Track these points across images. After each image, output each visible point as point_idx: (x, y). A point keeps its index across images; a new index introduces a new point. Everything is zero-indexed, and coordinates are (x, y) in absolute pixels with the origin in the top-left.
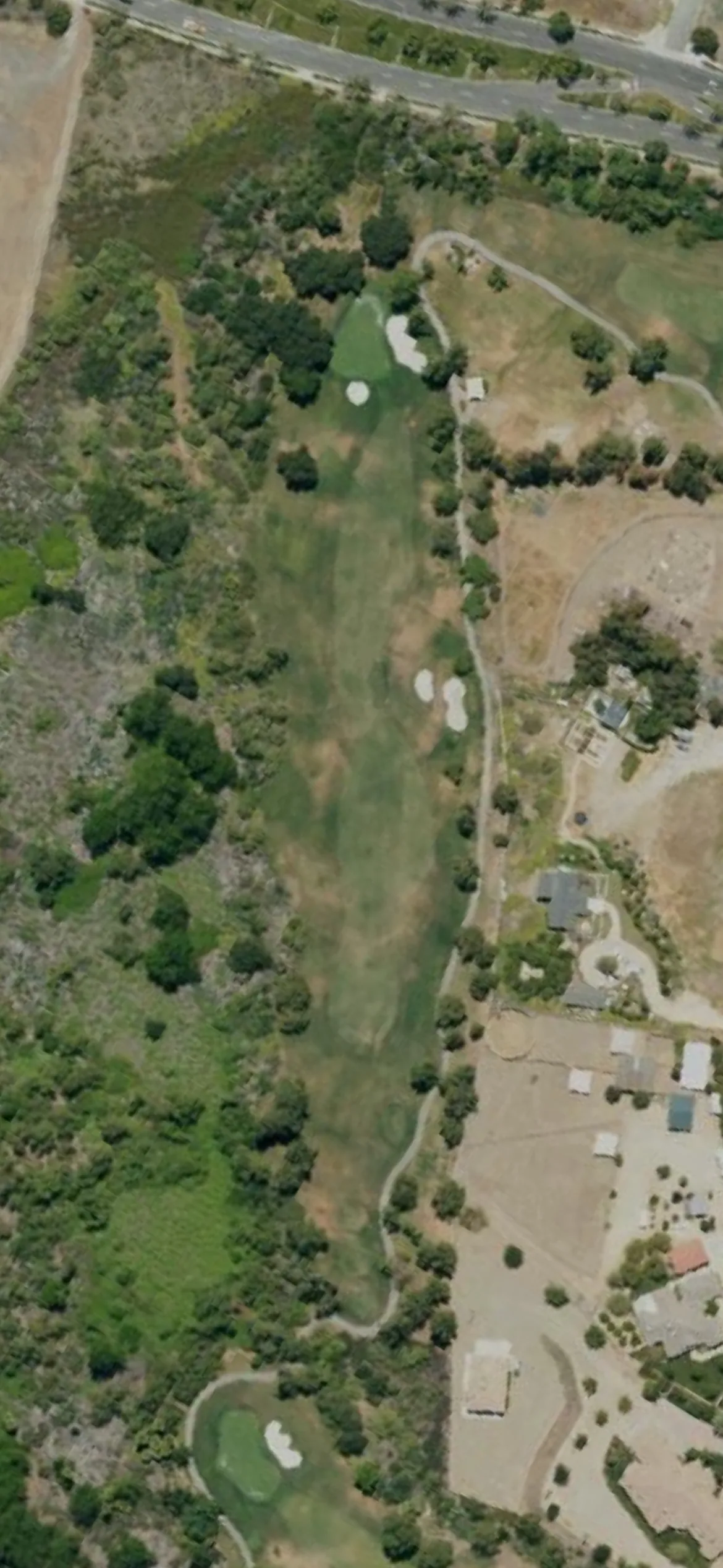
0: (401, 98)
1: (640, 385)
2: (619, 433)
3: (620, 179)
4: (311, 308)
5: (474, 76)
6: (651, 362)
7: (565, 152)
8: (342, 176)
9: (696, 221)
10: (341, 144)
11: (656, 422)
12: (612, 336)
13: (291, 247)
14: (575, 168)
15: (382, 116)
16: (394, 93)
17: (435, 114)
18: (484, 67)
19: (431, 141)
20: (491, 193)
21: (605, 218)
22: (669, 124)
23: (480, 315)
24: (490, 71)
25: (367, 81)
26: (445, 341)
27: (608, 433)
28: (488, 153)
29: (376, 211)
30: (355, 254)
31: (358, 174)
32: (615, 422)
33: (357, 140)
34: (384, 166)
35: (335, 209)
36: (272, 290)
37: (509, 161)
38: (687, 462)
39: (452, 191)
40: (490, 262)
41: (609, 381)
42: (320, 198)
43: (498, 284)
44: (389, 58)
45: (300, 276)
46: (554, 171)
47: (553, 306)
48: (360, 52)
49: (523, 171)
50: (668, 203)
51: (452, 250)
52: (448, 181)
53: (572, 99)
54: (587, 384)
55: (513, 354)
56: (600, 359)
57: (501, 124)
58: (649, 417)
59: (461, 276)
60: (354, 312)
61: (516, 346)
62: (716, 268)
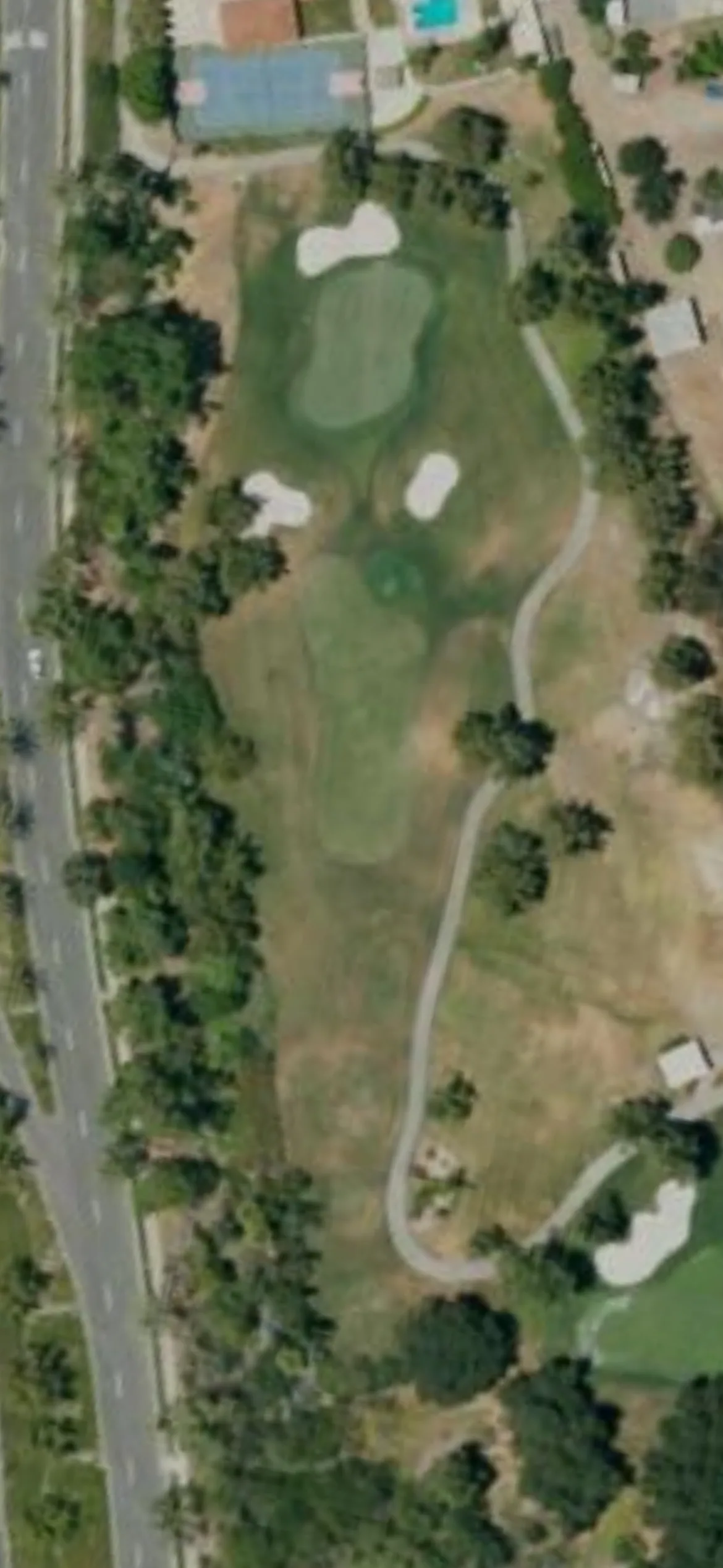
0: (163, 1423)
1: (559, 744)
2: (670, 748)
3: (166, 930)
4: (643, 1447)
5: (68, 1296)
6: (506, 739)
7: (154, 1065)
8: (361, 1484)
9: (192, 750)
10: (301, 1512)
11: (622, 682)
12: (481, 835)
13: (538, 1533)
14: (176, 1028)
15: (216, 1452)
16: (161, 1436)
17: (170, 1347)
18: (43, 1280)
19: (225, 1332)
20: (287, 1177)
21: (254, 931)
22: (21, 871)
23: (536, 1108)
24: (46, 1265)
25: (157, 1505)
26: (612, 1159)
27: (680, 772)
28: (210, 1211)
29: (407, 1393)
30: (507, 1399)
31: (344, 1455)
32: (650, 764)
33: (281, 1480)
34: (312, 1408)
35: (433, 1471)
36: (637, 1538)
37: (210, 1165)
38: (678, 591)
39: (312, 1256)
40: (423, 1129)
41: (572, 808)
42: (422, 1509)
43: (460, 1097)
44: (97, 1477)
45: (591, 1491)
46: (199, 1070)
47: (467, 973)
48: (105, 1538)
49: (221, 1128)
50: (179, 818)
51: (429, 1213)
52: (291, 1271)
53: (42, 1085)
54: (595, 845)
55: (587, 1013)
56: (537, 842)
57: (144, 1207)
58: (618, 698)
59: (470, 1177)
60: (623, 1360)
61: (570, 1016)
62: (272, 676)
